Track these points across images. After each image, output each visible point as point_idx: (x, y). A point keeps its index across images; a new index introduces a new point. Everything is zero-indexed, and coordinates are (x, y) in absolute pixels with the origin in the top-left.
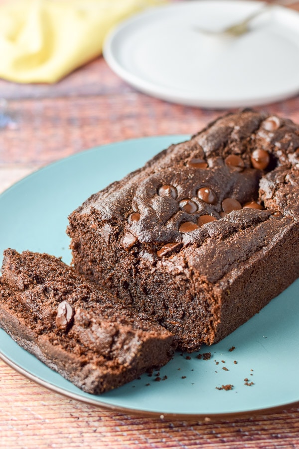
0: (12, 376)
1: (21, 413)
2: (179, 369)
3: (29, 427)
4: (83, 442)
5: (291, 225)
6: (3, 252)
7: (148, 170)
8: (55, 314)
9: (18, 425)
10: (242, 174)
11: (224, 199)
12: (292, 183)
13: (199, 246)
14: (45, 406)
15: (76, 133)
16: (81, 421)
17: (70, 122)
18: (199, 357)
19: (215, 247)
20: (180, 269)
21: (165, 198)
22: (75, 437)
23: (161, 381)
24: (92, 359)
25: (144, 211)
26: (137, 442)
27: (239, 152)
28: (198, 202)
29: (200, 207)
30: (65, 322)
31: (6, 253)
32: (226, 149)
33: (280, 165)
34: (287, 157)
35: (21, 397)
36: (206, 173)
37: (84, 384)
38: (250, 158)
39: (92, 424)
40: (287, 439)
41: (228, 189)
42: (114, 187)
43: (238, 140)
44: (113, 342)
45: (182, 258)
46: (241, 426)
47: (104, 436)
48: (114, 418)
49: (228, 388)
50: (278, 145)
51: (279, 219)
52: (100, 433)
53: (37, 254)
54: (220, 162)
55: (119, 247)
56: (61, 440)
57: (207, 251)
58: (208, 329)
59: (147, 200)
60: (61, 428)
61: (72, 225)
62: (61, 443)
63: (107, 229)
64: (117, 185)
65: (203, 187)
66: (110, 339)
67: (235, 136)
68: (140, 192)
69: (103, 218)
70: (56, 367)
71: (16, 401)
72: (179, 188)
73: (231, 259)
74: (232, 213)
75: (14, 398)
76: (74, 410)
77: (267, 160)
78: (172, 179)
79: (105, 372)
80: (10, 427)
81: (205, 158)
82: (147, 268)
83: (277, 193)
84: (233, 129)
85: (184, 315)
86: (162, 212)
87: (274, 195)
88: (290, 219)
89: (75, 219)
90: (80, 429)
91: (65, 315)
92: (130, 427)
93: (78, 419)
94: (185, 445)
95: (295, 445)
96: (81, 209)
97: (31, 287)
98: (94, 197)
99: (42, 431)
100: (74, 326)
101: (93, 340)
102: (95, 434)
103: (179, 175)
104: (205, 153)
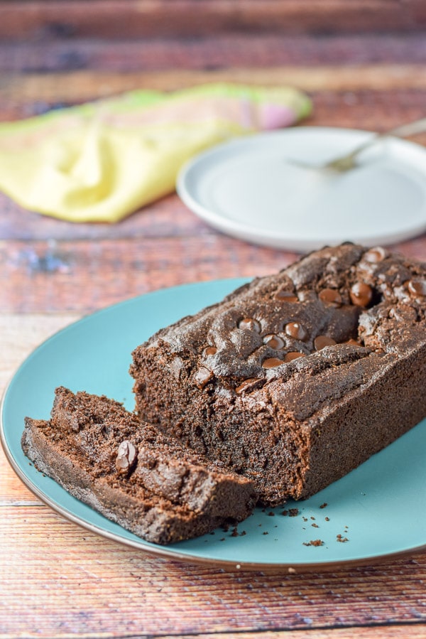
0: (62, 534)
1: (72, 571)
2: (260, 525)
3: (81, 586)
4: (145, 601)
5: (395, 362)
6: (54, 390)
7: (227, 304)
8: (115, 455)
9: (68, 584)
10: (338, 310)
11: (317, 336)
12: (397, 317)
13: (285, 381)
14: (100, 564)
15: (141, 279)
16: (143, 581)
17: (134, 265)
18: (284, 514)
19: (304, 382)
20: (263, 404)
21: (247, 331)
22: (135, 597)
23: (238, 537)
24: (158, 503)
25: (221, 345)
26: (209, 603)
27: (336, 285)
28: (285, 338)
29: (288, 343)
30: (127, 465)
31: (58, 391)
32: (320, 283)
33: (384, 300)
34: (392, 291)
35: (72, 555)
36: (296, 306)
37: (148, 533)
38: (349, 293)
39: (155, 583)
40: (387, 602)
41: (322, 325)
42: (186, 321)
43: (335, 272)
44: (183, 485)
45: (264, 393)
46: (332, 588)
47: (170, 596)
48: (182, 578)
49: (318, 543)
50: (382, 277)
51: (381, 356)
52: (166, 593)
53: (94, 396)
54: (313, 295)
55: (191, 384)
56: (119, 600)
57: (294, 386)
58: (295, 479)
59: (225, 333)
60: (120, 587)
61: (136, 362)
62: (119, 603)
63: (178, 363)
64: (190, 319)
65: (291, 321)
66: (180, 480)
67: (331, 268)
68: (217, 325)
69: (173, 351)
70: (114, 517)
71: (67, 559)
72: (263, 322)
73: (322, 396)
74: (326, 348)
75: (64, 556)
76: (135, 570)
77: (370, 295)
78: (255, 312)
79: (173, 516)
80: (59, 585)
81: (295, 292)
82: (223, 407)
83: (379, 328)
84: (328, 261)
85: (266, 462)
86: (242, 345)
87: (375, 330)
88: (393, 357)
89: (139, 355)
90: (141, 589)
91: (127, 456)
92: (201, 588)
93: (140, 578)
94: (266, 606)
95: (396, 609)
96: (148, 344)
97: (86, 427)
98: (162, 332)
99: (97, 591)
100: (137, 469)
101: (159, 483)
102: (159, 594)
103: (263, 308)
104: (295, 286)
